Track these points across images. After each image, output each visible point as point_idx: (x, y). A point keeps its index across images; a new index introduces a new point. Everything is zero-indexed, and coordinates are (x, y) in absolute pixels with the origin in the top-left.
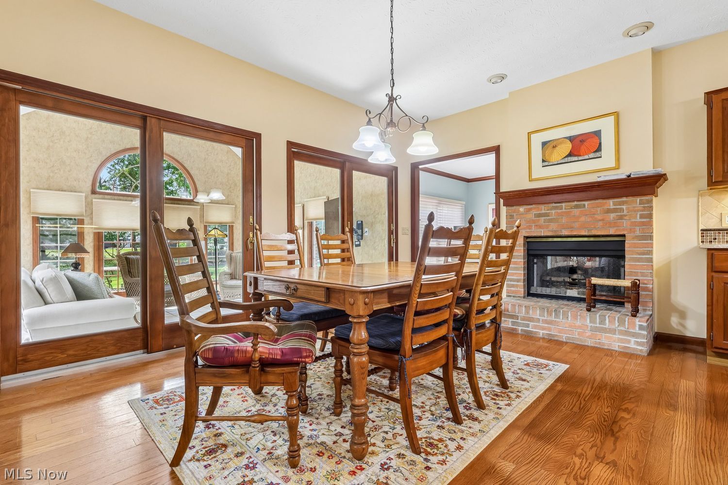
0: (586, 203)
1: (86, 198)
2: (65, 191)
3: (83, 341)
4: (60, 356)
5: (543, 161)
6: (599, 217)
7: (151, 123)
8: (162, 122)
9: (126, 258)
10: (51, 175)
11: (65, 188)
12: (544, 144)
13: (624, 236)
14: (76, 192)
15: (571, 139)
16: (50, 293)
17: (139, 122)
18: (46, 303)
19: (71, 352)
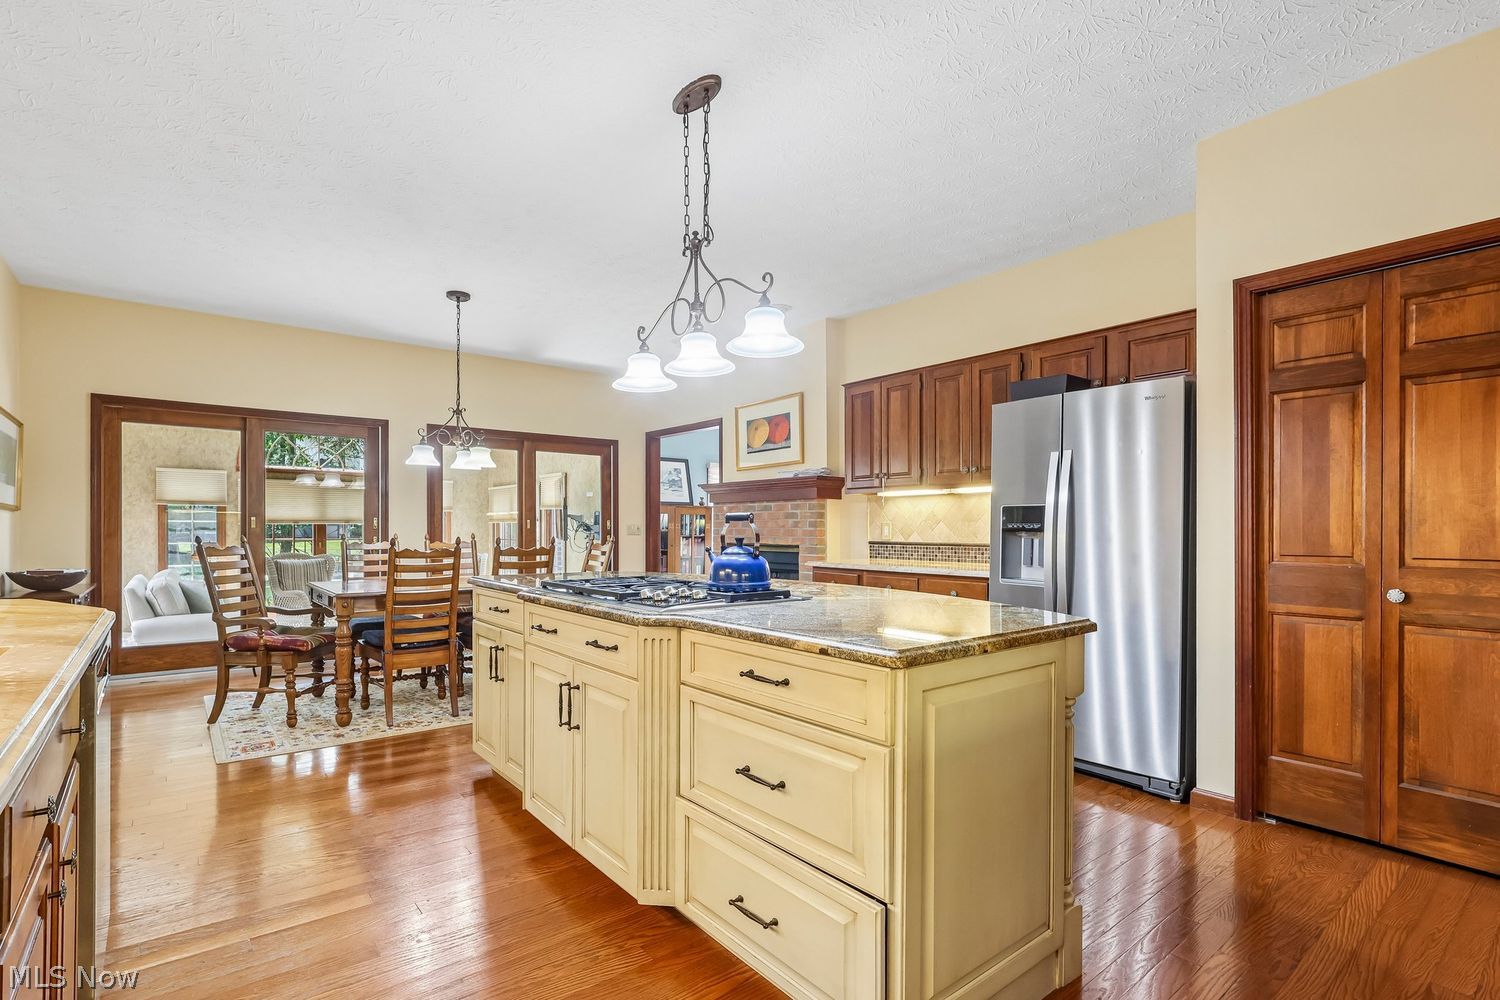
0: (772, 504)
1: (229, 476)
2: (200, 468)
3: (180, 649)
4: (157, 662)
5: (749, 446)
6: (781, 522)
7: (250, 425)
8: (263, 422)
9: (276, 563)
10: (183, 446)
11: (201, 464)
12: (749, 423)
13: (798, 547)
14: (215, 469)
15: (770, 420)
16: (161, 604)
17: (238, 423)
18: (156, 615)
19: (168, 660)
